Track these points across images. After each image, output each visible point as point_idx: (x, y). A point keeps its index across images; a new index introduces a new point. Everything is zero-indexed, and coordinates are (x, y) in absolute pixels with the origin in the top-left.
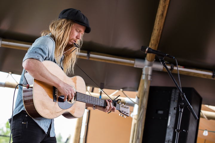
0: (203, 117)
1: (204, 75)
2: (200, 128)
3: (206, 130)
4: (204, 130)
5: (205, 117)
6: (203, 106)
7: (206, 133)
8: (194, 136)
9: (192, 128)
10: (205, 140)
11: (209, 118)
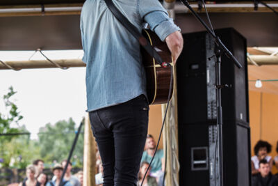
0: (251, 64)
1: (244, 8)
2: (249, 78)
3: (258, 80)
4: (255, 81)
5: (254, 63)
6: (249, 49)
7: (259, 84)
8: (244, 91)
9: (239, 81)
10: (262, 94)
11: (260, 63)
